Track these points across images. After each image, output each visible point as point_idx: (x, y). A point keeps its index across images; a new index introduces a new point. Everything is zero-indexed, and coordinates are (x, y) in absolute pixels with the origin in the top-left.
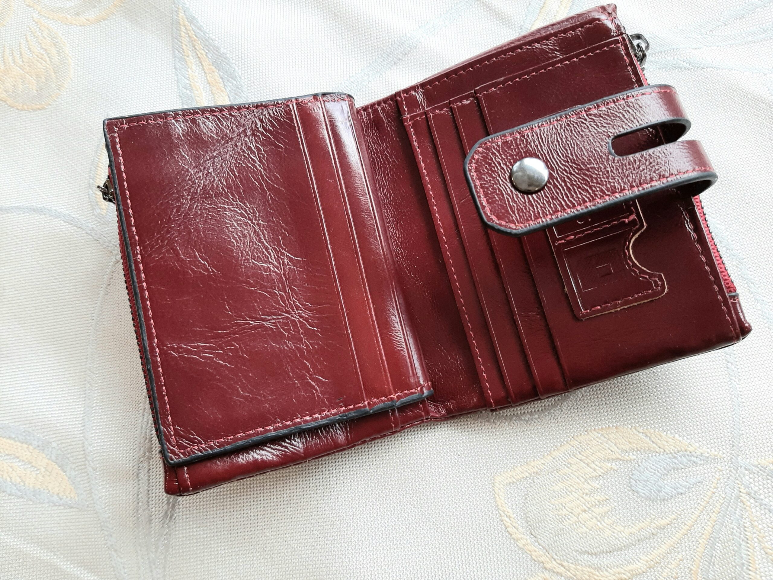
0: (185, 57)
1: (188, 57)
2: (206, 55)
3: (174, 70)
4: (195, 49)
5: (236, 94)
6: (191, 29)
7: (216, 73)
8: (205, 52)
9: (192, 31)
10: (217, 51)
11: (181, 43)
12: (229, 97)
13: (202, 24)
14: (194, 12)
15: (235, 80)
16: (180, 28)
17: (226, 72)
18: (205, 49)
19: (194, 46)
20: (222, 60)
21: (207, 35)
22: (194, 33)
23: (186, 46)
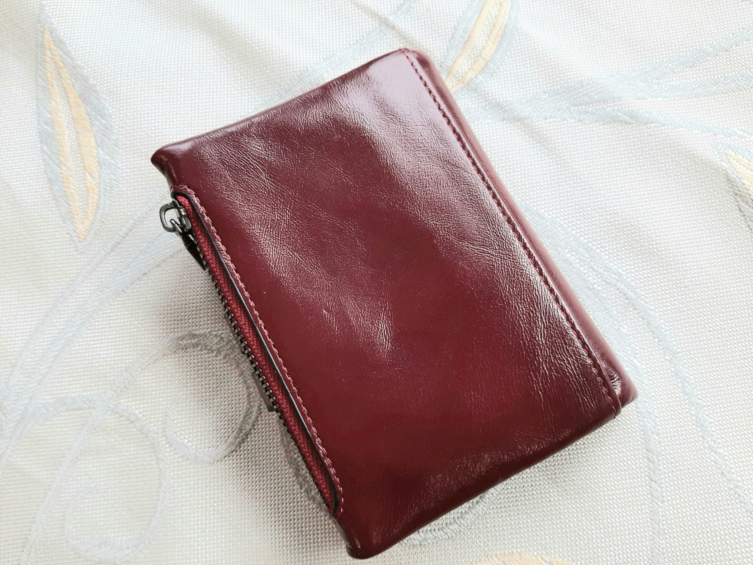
0: (50, 87)
1: (52, 86)
2: (73, 86)
3: (35, 101)
4: (61, 77)
5: (104, 135)
6: (57, 53)
7: (83, 109)
8: (72, 82)
9: (58, 57)
10: (85, 81)
11: (46, 69)
12: (96, 138)
13: (70, 48)
14: (62, 34)
15: (104, 119)
16: (46, 52)
17: (94, 108)
18: (72, 79)
19: (59, 74)
20: (90, 93)
21: (75, 62)
22: (60, 59)
23: (51, 73)
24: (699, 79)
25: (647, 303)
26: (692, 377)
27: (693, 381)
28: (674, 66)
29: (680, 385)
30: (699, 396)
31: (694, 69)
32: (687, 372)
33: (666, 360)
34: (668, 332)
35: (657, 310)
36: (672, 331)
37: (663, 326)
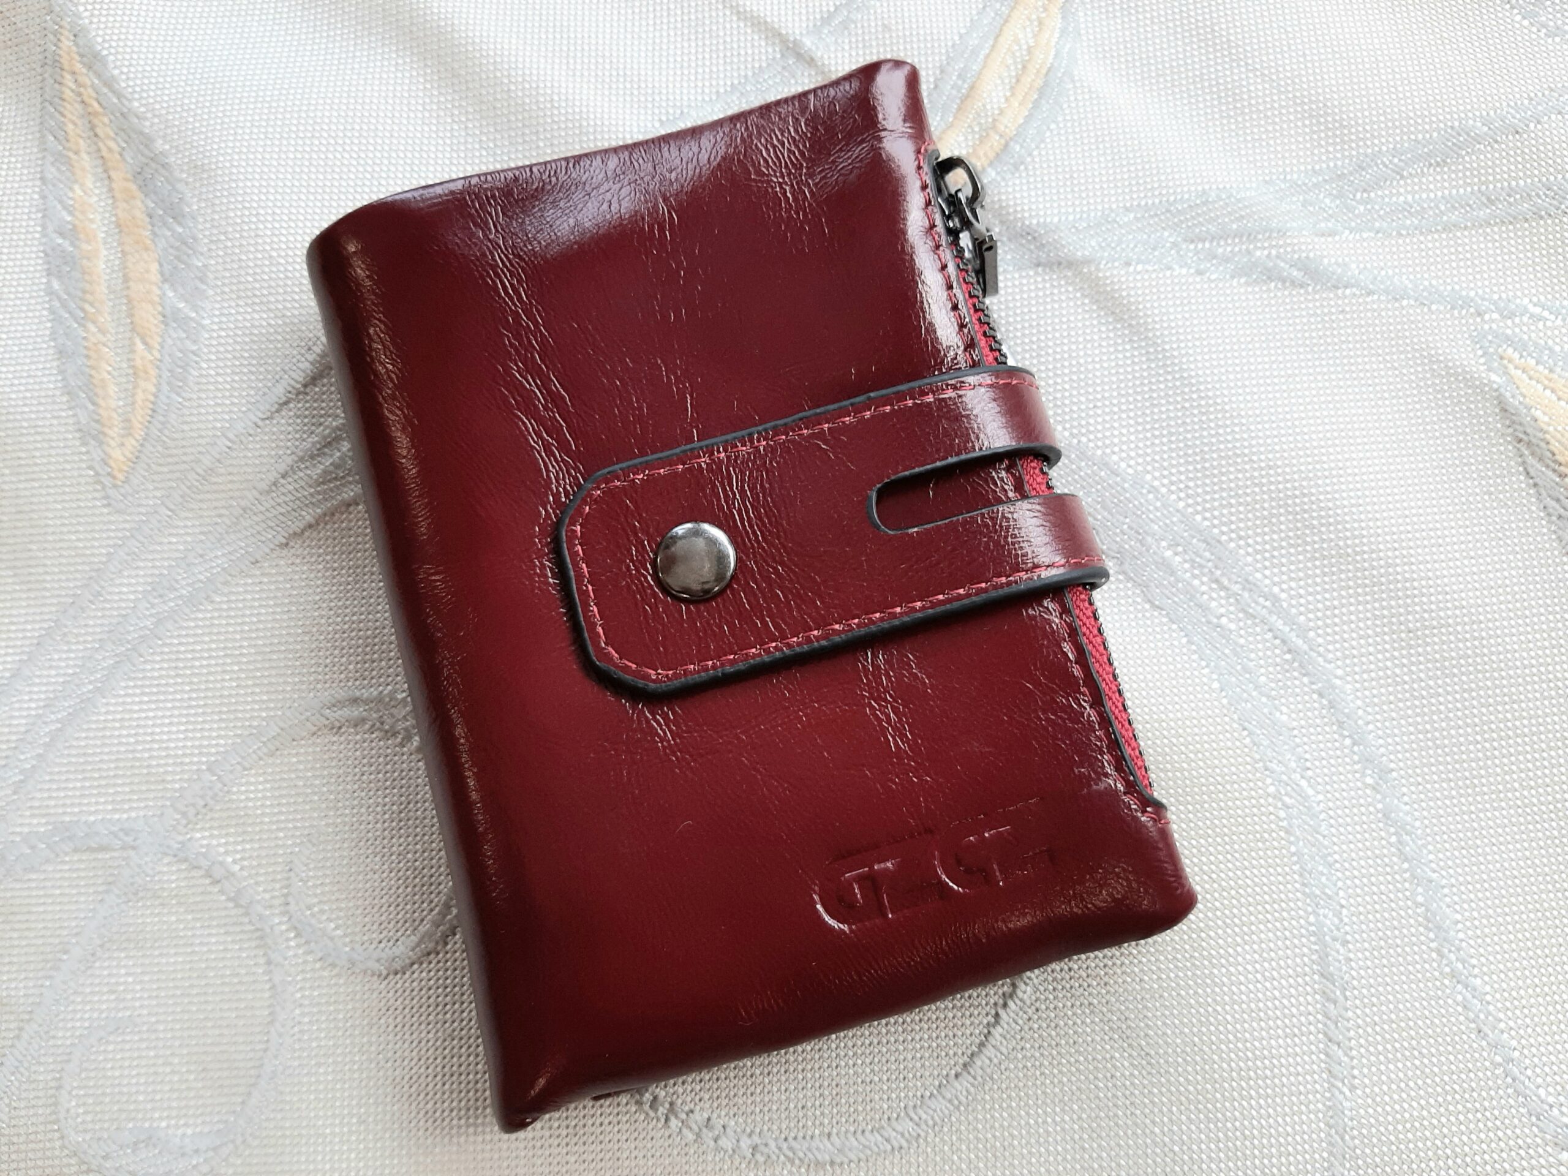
0: (71, 154)
1: (76, 153)
2: (121, 155)
3: (38, 183)
4: (96, 135)
5: (177, 258)
6: (89, 83)
7: (139, 203)
8: (119, 146)
9: (90, 90)
10: (146, 146)
11: (64, 116)
12: (161, 265)
13: (116, 72)
14: (99, 40)
15: (180, 224)
16: (62, 77)
17: (162, 201)
18: (119, 140)
19: (93, 128)
20: (156, 170)
21: (126, 103)
22: (94, 95)
23: (75, 124)
24: (1454, 192)
25: (1330, 662)
26: (1417, 824)
27: (1419, 832)
28: (1402, 164)
29: (1394, 839)
30: (1433, 865)
31: (1446, 169)
32: (1407, 813)
33: (1367, 786)
34: (1371, 727)
35: (1349, 678)
36: (1379, 725)
37: (1360, 712)
